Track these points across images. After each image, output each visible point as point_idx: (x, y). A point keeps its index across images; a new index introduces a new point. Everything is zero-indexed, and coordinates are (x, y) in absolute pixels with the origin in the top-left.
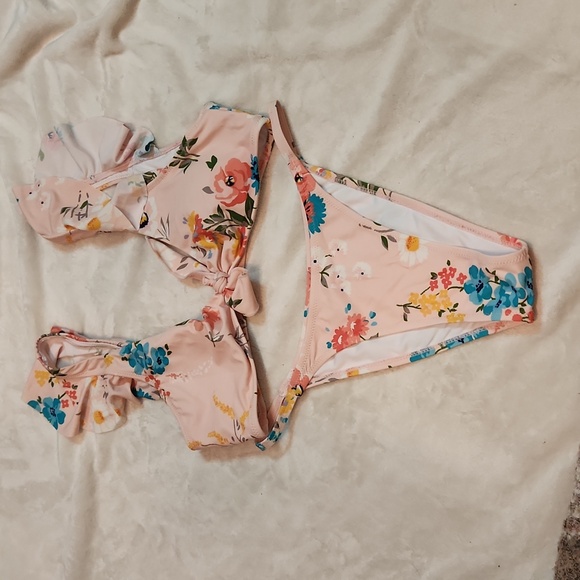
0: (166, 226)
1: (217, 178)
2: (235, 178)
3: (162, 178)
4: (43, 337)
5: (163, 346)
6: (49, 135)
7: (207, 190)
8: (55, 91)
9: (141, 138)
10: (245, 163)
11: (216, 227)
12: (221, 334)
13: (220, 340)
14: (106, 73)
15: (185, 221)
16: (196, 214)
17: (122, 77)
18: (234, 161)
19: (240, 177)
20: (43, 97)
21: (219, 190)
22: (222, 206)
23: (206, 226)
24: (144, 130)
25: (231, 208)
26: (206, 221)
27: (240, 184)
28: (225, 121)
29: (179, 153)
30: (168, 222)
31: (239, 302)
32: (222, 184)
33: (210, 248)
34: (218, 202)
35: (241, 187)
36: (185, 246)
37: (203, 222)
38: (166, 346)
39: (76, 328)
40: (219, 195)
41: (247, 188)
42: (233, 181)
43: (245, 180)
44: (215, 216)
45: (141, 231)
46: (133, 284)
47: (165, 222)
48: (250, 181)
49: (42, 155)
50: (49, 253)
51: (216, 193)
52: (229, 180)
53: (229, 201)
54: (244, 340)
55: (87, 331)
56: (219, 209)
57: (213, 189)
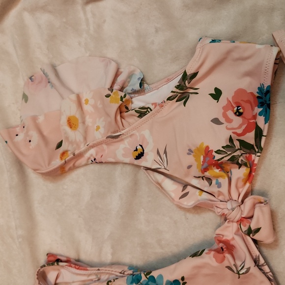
0: (164, 156)
1: (225, 109)
2: (243, 109)
3: (158, 112)
4: (42, 267)
5: (179, 278)
6: (31, 78)
7: (216, 121)
8: (36, 39)
9: (130, 76)
10: (252, 93)
11: (229, 157)
12: (246, 266)
13: (247, 272)
14: (87, 20)
15: (190, 151)
16: (205, 145)
17: (105, 21)
18: (240, 92)
19: (247, 106)
20: (24, 44)
21: (229, 121)
22: (234, 137)
23: (218, 157)
24: (132, 68)
25: (242, 138)
26: (218, 152)
27: (248, 113)
28: (228, 53)
29: (177, 87)
30: (165, 152)
31: (258, 230)
32: (231, 114)
33: (217, 177)
34: (230, 133)
35: (250, 117)
36: (187, 175)
37: (214, 154)
38: (183, 279)
39: (72, 255)
40: (230, 126)
41: (255, 117)
42: (241, 111)
43: (253, 109)
44: (227, 146)
45: (137, 162)
46: (129, 212)
47: (162, 153)
48: (258, 110)
49: (25, 98)
50: (39, 186)
51: (226, 124)
52: (238, 110)
53: (240, 131)
54: (266, 268)
55: (84, 257)
56: (231, 140)
57: (222, 120)
